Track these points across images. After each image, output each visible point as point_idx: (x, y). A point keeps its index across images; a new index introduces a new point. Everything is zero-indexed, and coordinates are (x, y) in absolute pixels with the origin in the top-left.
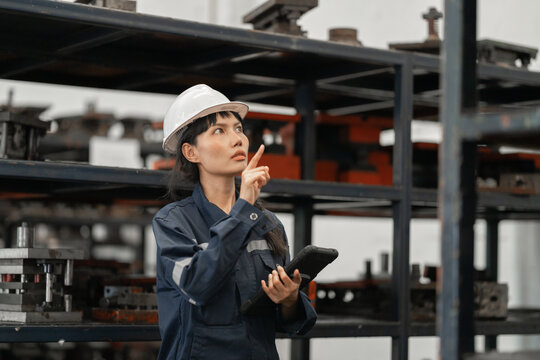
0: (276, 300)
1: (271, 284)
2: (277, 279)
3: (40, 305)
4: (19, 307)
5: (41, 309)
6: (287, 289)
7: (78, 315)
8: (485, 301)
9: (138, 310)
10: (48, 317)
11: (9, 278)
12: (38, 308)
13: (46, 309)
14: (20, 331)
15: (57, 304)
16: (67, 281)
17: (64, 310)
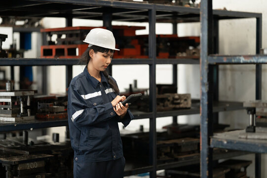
0: (119, 114)
1: (117, 109)
2: (119, 107)
3: (19, 114)
4: (11, 115)
5: (20, 116)
6: (123, 111)
7: (33, 117)
8: (182, 101)
9: (55, 114)
10: (23, 119)
11: (4, 104)
12: (18, 116)
13: (22, 116)
14: (17, 125)
15: (25, 113)
16: (28, 104)
17: (27, 115)
